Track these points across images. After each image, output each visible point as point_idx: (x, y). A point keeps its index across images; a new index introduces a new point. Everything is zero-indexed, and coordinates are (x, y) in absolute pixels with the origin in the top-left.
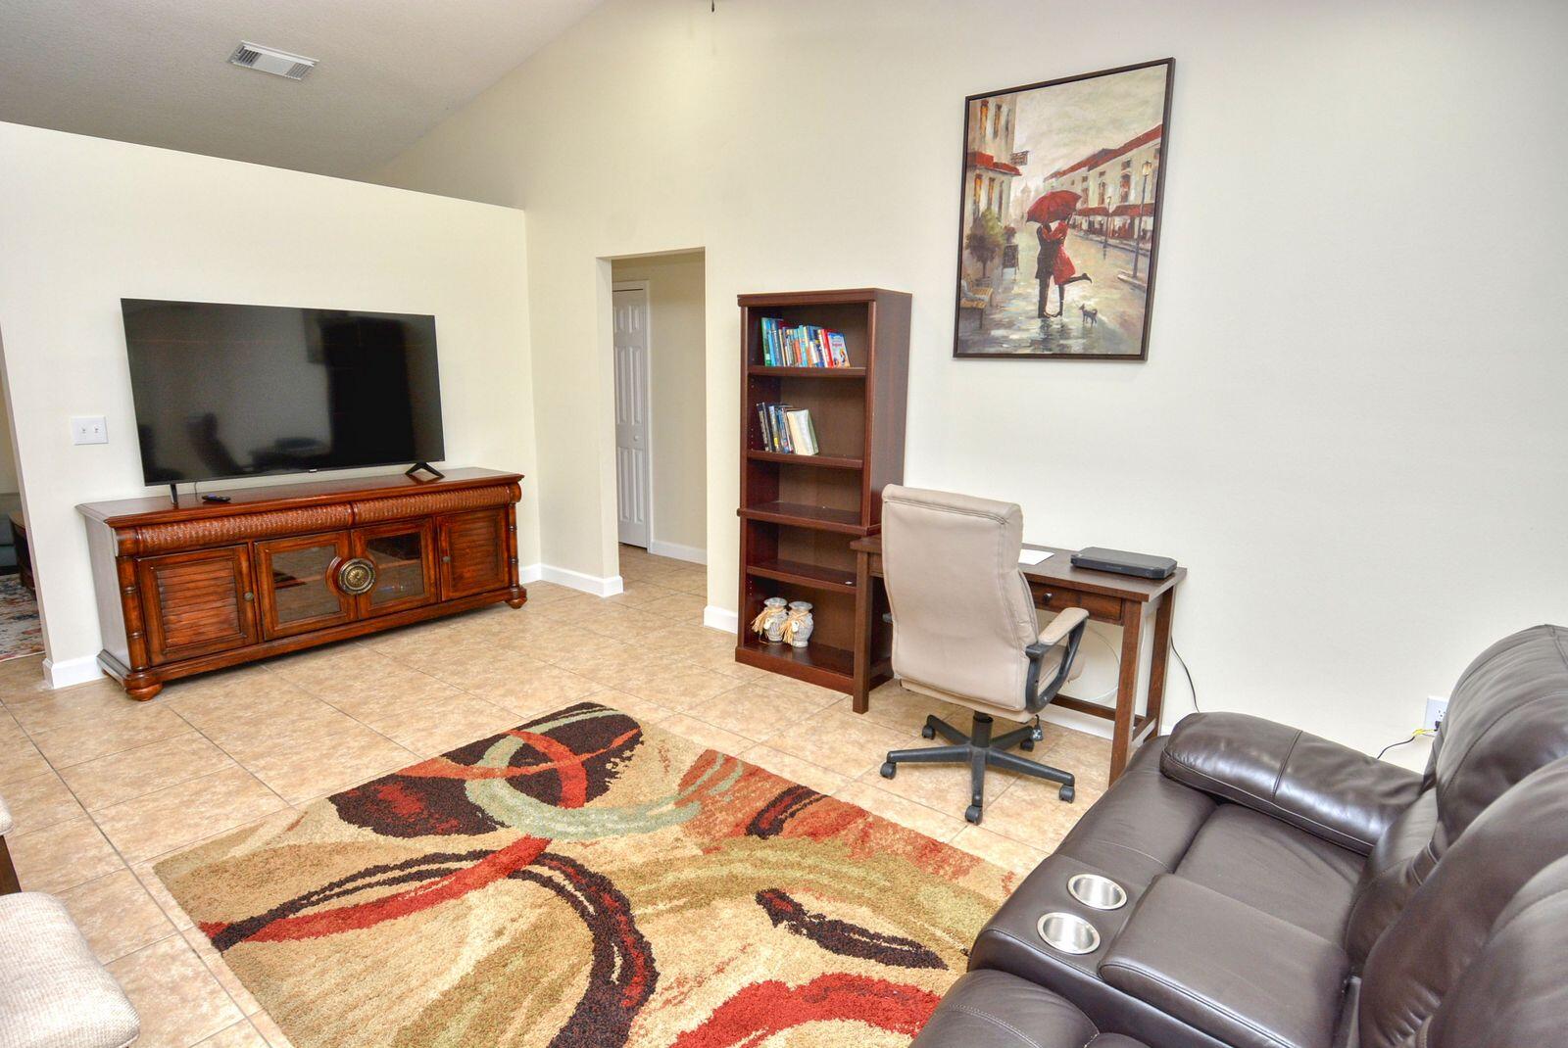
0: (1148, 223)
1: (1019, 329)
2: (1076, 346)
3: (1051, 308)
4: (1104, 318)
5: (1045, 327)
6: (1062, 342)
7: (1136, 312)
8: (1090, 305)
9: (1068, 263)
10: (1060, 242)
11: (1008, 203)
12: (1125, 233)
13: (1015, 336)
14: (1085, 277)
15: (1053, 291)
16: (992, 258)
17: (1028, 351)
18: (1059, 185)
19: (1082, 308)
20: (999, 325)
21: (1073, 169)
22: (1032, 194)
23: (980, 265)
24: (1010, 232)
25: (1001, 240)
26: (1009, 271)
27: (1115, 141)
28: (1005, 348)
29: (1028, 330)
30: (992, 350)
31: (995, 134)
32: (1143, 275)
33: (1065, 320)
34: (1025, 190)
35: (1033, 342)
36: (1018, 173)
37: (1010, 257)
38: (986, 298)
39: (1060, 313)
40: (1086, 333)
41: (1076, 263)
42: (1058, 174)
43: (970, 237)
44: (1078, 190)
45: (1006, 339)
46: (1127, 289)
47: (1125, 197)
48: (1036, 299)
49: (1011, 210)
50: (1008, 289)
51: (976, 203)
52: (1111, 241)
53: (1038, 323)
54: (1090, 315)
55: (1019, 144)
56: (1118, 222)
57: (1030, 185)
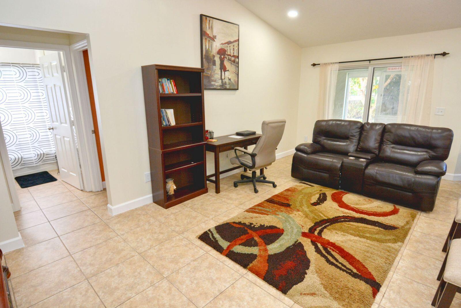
0: (237, 60)
1: (217, 82)
2: (228, 87)
3: (223, 77)
4: (232, 81)
5: (222, 82)
6: (226, 86)
7: (237, 79)
8: (230, 77)
9: (225, 67)
10: (224, 61)
11: (213, 48)
12: (234, 61)
13: (216, 84)
14: (228, 70)
15: (223, 72)
16: (210, 63)
17: (219, 88)
18: (223, 47)
19: (228, 78)
20: (213, 81)
21: (225, 43)
22: (218, 47)
23: (208, 64)
24: (214, 56)
25: (212, 58)
26: (214, 67)
27: (232, 40)
28: (215, 87)
29: (219, 83)
30: (212, 88)
31: (209, 28)
32: (237, 71)
33: (226, 80)
34: (216, 46)
35: (220, 86)
36: (214, 41)
37: (214, 64)
38: (210, 73)
39: (225, 79)
40: (229, 84)
41: (227, 67)
42: (222, 44)
43: (205, 55)
44: (226, 49)
45: (214, 85)
46: (235, 74)
47: (234, 53)
48: (220, 75)
49: (214, 50)
50: (214, 72)
51: (206, 46)
52: (232, 63)
53: (220, 81)
54: (230, 79)
55: (215, 34)
56: (233, 59)
57: (217, 45)
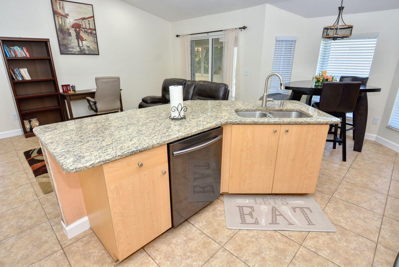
0: (94, 32)
1: (75, 49)
2: (87, 52)
3: (81, 45)
4: (91, 48)
5: (80, 49)
6: (84, 52)
7: (96, 47)
8: (88, 45)
9: (82, 37)
10: (79, 33)
11: (66, 23)
12: (91, 33)
13: (74, 50)
14: (86, 40)
15: (80, 42)
16: (65, 34)
17: (78, 53)
18: (77, 22)
19: (87, 45)
20: (70, 48)
21: (80, 19)
22: (71, 23)
23: (62, 35)
24: (68, 30)
25: (67, 31)
26: (70, 37)
27: (86, 17)
28: (73, 52)
29: (77, 49)
30: (70, 53)
31: (60, 8)
32: (96, 41)
33: (84, 48)
34: (70, 21)
35: (78, 52)
36: (67, 18)
37: (70, 34)
38: (66, 42)
39: (83, 46)
40: (88, 50)
41: (83, 37)
42: (76, 20)
43: (59, 29)
44: (81, 23)
45: (72, 51)
46: (94, 43)
47: (90, 27)
48: (77, 43)
49: (67, 25)
50: (71, 41)
51: (59, 22)
52: (89, 34)
53: (78, 48)
54: (88, 47)
55: (67, 11)
56: (89, 31)
